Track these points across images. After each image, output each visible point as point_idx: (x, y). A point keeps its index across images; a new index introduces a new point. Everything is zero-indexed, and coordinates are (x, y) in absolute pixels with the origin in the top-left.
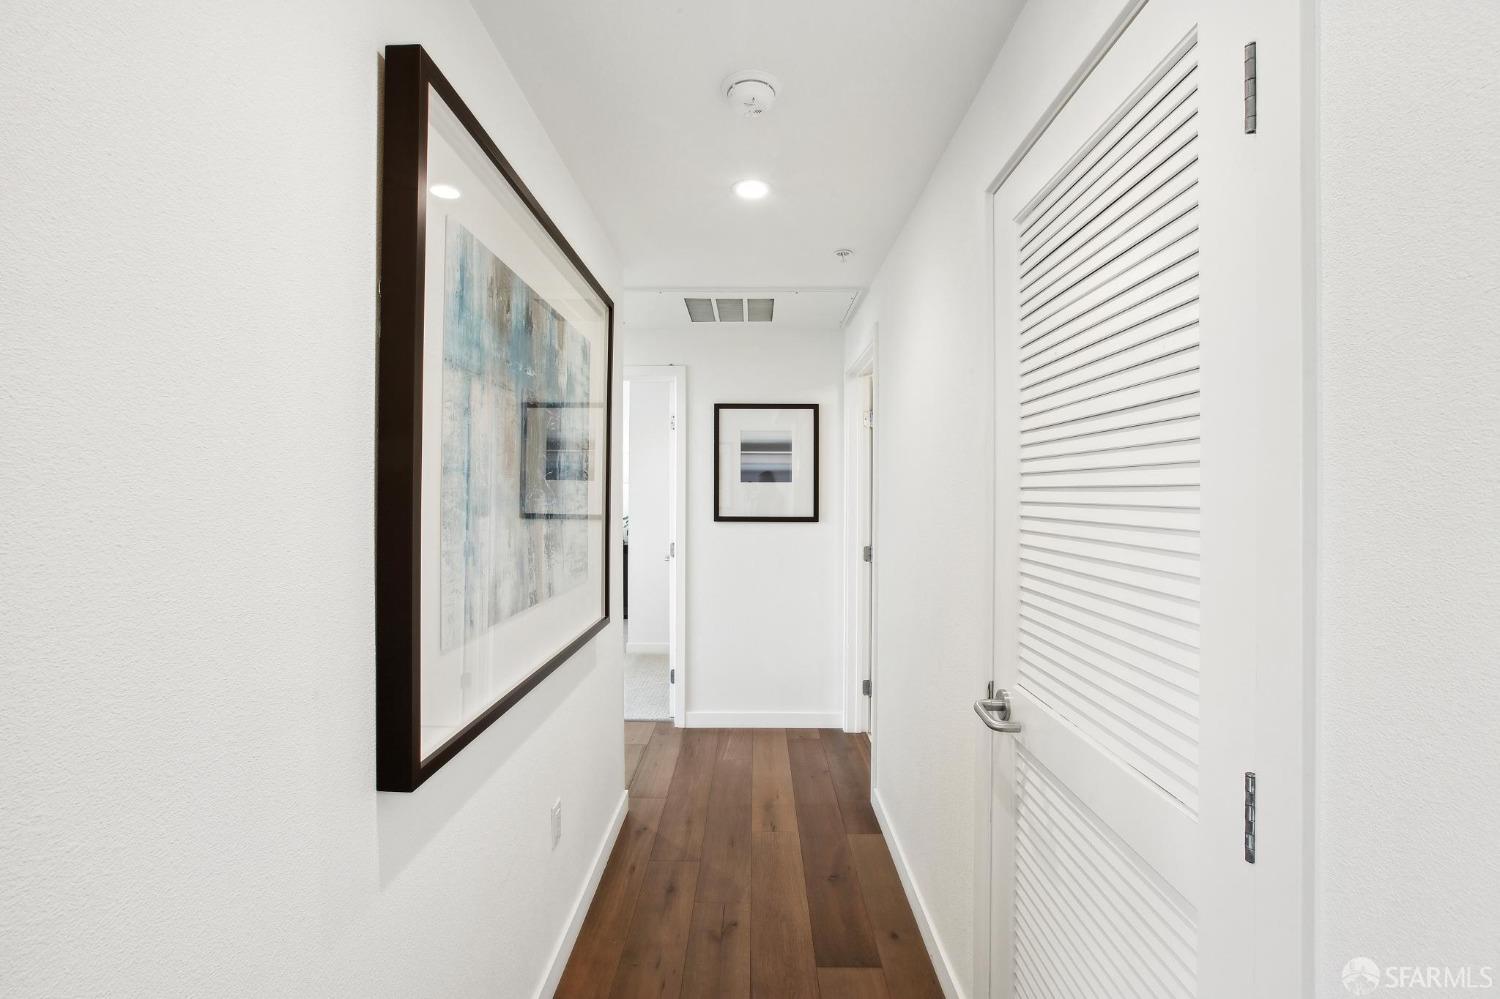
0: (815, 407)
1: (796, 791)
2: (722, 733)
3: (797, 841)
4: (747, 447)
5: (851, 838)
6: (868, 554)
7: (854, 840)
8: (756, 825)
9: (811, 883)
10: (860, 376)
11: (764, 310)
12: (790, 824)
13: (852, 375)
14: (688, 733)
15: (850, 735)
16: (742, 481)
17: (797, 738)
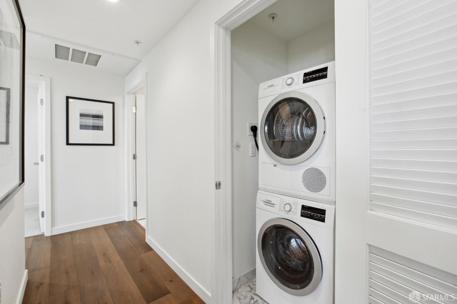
0: (113, 103)
1: (115, 246)
2: (72, 233)
3: (122, 263)
4: (82, 115)
5: (143, 255)
6: (135, 157)
7: (144, 255)
8: (102, 263)
9: (133, 275)
10: (131, 94)
11: (94, 60)
12: (116, 258)
13: (128, 93)
14: (53, 237)
15: (129, 222)
16: (80, 129)
17: (107, 228)
